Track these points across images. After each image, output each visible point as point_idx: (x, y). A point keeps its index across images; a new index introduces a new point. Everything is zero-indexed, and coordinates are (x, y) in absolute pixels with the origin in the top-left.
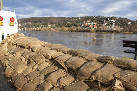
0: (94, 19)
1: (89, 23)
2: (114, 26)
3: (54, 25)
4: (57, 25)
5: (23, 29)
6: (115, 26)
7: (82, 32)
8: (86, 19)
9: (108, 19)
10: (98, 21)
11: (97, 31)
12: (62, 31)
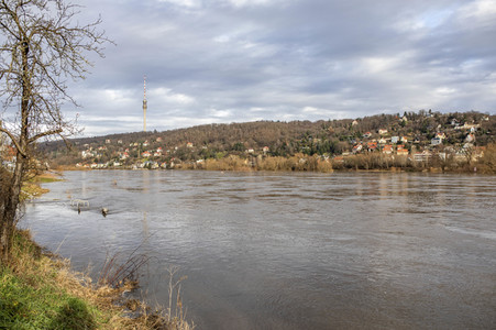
0: (402, 124)
1: (385, 137)
2: (468, 145)
3: (265, 149)
4: (275, 149)
5: (164, 165)
6: (475, 145)
8: (374, 124)
9: (453, 123)
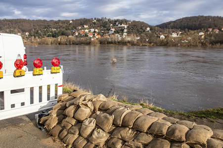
0: (94, 23)
1: (88, 29)
2: (125, 34)
3: (27, 34)
4: (33, 33)
6: (128, 34)
7: (77, 44)
8: (81, 22)
9: (117, 24)
10: (101, 26)
11: (101, 42)
12: (43, 43)
